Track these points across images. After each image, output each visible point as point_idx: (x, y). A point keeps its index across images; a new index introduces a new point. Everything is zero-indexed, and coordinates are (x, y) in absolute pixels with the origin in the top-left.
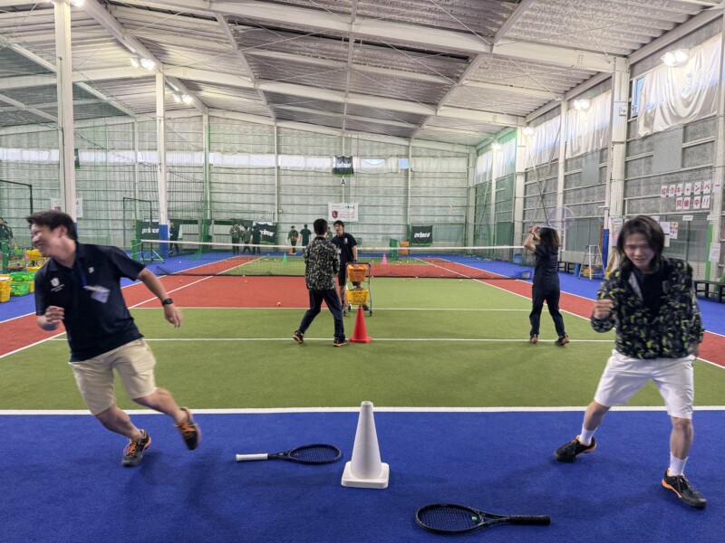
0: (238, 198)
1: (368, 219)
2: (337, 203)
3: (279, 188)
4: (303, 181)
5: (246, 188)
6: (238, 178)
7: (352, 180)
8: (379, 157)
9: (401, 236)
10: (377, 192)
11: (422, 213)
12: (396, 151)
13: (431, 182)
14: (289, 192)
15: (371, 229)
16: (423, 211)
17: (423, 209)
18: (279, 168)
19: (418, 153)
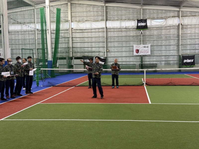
0: (86, 45)
1: (156, 53)
2: (138, 45)
3: (107, 38)
4: (120, 34)
5: (90, 40)
6: (86, 35)
7: (147, 32)
8: (162, 18)
9: (176, 62)
10: (161, 38)
11: (188, 48)
12: (172, 14)
13: (194, 31)
14: (112, 40)
15: (158, 58)
16: (189, 47)
17: (188, 46)
18: (106, 28)
19: (185, 15)
